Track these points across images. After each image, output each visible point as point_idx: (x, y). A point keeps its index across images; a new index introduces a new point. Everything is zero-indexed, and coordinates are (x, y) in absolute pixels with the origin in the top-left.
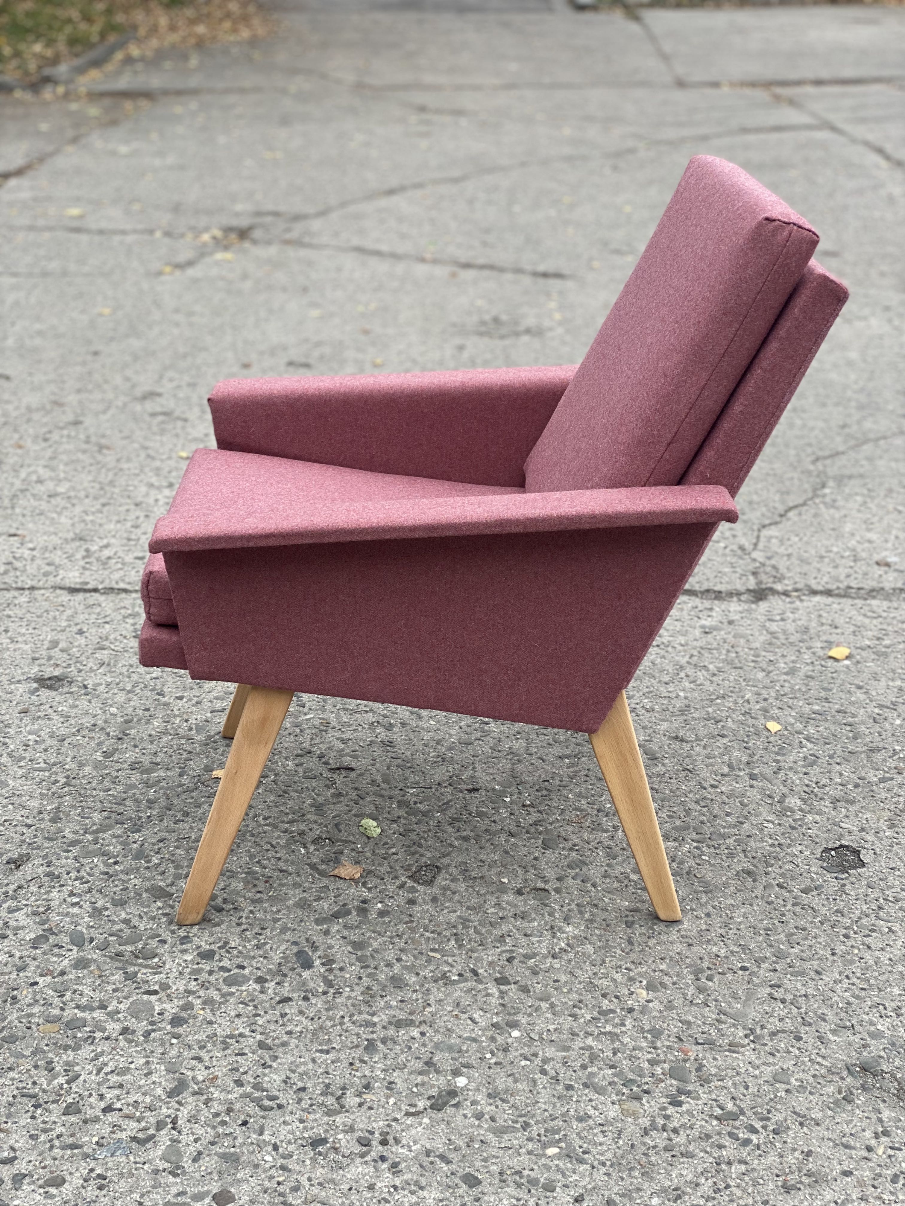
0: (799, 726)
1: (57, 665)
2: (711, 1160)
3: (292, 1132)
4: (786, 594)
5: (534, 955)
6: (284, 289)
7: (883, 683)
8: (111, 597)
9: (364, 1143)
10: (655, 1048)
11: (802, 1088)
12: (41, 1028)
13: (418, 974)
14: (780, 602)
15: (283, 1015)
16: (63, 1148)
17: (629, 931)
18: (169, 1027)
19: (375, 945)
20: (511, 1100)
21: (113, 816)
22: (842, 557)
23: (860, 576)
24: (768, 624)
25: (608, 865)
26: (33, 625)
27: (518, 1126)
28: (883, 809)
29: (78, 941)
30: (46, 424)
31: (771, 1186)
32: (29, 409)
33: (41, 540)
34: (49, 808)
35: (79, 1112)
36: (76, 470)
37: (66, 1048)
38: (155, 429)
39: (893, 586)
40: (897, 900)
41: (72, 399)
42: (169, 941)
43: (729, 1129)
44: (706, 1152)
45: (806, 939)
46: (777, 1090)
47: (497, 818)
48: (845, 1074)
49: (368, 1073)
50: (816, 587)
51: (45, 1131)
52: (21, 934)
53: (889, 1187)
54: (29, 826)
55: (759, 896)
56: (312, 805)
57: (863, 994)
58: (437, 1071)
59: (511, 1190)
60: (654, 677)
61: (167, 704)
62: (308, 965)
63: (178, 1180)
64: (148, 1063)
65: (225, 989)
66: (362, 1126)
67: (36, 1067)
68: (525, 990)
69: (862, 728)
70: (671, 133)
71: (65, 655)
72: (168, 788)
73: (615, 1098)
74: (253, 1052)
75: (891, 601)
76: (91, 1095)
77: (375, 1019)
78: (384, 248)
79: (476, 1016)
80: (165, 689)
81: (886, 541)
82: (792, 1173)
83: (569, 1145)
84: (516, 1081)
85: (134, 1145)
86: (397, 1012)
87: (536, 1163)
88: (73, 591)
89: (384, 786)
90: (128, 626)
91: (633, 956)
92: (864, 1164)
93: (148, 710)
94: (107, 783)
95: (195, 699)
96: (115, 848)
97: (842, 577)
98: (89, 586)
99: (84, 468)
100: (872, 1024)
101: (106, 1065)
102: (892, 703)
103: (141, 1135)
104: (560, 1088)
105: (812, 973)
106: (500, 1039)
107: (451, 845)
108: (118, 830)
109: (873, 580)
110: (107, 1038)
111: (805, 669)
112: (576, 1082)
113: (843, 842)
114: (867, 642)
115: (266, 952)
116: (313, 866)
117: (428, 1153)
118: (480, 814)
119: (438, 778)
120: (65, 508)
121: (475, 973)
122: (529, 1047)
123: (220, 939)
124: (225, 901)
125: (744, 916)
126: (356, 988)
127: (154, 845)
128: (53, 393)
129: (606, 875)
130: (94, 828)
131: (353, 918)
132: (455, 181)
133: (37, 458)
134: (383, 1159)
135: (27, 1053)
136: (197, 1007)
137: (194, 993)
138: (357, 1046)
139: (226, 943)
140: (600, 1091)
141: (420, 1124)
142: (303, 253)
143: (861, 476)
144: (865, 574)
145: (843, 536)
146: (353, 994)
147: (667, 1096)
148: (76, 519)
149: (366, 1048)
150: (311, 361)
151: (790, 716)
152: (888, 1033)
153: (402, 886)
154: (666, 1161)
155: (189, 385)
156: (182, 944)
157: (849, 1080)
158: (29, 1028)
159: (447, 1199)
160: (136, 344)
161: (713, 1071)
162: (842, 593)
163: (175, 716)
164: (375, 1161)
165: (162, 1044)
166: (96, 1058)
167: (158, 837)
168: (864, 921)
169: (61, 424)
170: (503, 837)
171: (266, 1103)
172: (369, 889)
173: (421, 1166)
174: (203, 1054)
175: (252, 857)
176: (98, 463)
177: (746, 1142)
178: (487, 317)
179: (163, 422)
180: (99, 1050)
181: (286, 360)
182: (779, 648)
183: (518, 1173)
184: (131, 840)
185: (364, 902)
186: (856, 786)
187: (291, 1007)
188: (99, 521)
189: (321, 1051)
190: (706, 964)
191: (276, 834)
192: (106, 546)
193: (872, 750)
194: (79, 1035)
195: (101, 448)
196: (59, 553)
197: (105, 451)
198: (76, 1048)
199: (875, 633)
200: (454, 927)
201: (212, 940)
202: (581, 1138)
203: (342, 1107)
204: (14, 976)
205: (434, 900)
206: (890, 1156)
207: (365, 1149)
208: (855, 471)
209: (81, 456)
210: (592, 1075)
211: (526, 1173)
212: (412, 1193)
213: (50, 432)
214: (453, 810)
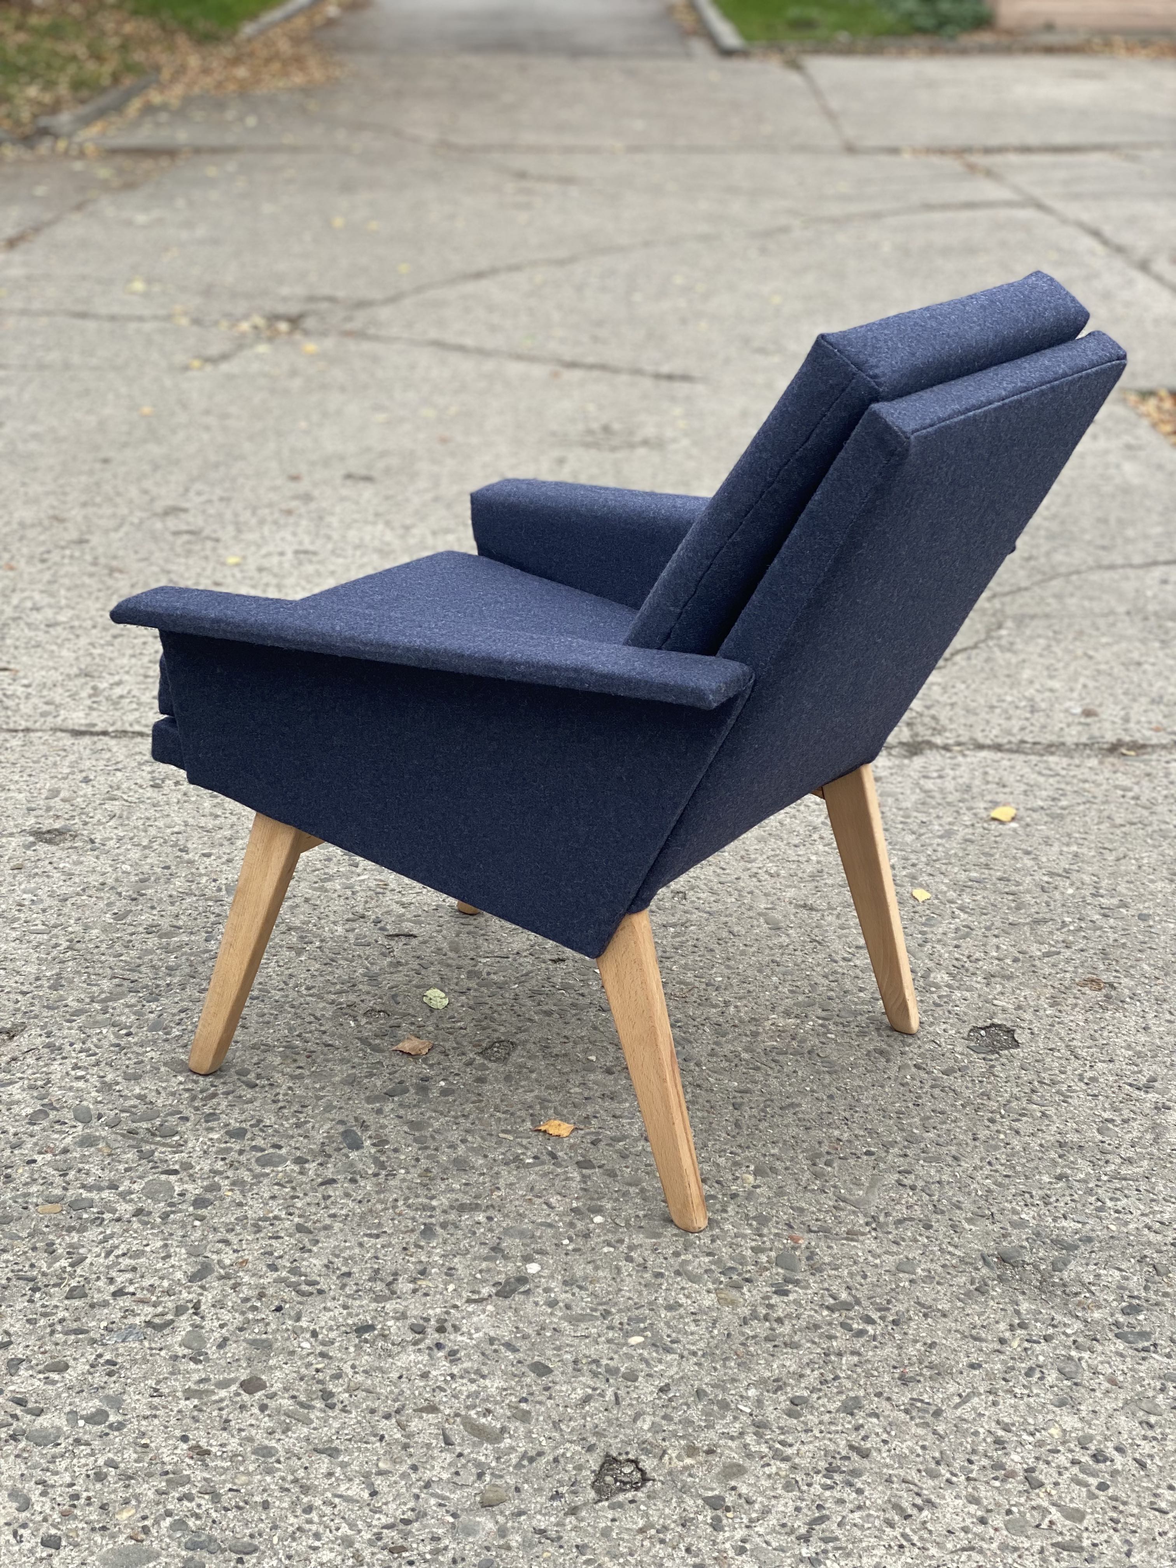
0: (952, 895)
1: (58, 817)
2: (819, 1350)
3: (334, 1319)
4: (946, 748)
5: (623, 1138)
6: (343, 389)
7: (1056, 848)
8: (124, 741)
9: (419, 1330)
10: (761, 1235)
11: (929, 1278)
12: (40, 1208)
13: (486, 1156)
14: (939, 758)
15: (326, 1198)
16: (67, 1333)
17: (737, 1113)
18: (191, 1209)
19: (436, 1125)
20: (590, 1287)
21: (126, 983)
22: (1017, 707)
23: (1036, 729)
24: (922, 782)
25: (715, 1043)
26: (28, 771)
27: (598, 1314)
28: (1046, 986)
29: (83, 1116)
30: (43, 543)
31: (887, 1378)
32: (22, 525)
33: (39, 676)
34: (48, 974)
35: (85, 1295)
36: (80, 596)
37: (70, 1229)
38: (179, 550)
39: (1075, 740)
40: (1054, 1083)
41: (76, 514)
42: (192, 1118)
43: (841, 1319)
44: (814, 1343)
45: (944, 1123)
46: (900, 1280)
47: (585, 991)
48: (980, 1264)
49: (424, 1258)
50: (981, 739)
51: (45, 1315)
52: (16, 1109)
53: (1023, 1380)
54: (24, 993)
55: (893, 1077)
56: (364, 975)
57: (1007, 1181)
58: (506, 1258)
59: (586, 1379)
60: (782, 839)
61: (190, 862)
62: (356, 1145)
63: (200, 1367)
64: (166, 1245)
65: (258, 1169)
66: (415, 1313)
67: (34, 1249)
68: (612, 1174)
69: (1028, 897)
70: (834, 209)
71: (68, 806)
72: (191, 954)
73: (711, 1286)
74: (290, 1236)
75: (1072, 758)
76: (98, 1278)
77: (434, 1203)
78: (469, 342)
79: (553, 1200)
80: (189, 845)
81: (1072, 690)
82: (911, 1365)
83: (656, 1334)
84: (597, 1268)
85: (149, 1331)
86: (459, 1196)
87: (616, 1352)
88: (77, 733)
89: (451, 954)
90: (144, 774)
91: (741, 1140)
92: (995, 1357)
93: (168, 868)
94: (118, 948)
95: (226, 857)
96: (128, 1019)
97: (1015, 730)
98: (97, 729)
99: (90, 594)
100: (1014, 1212)
101: (117, 1247)
102: (1065, 870)
103: (157, 1320)
104: (648, 1275)
105: (949, 1160)
106: (580, 1225)
107: (530, 1020)
108: (131, 999)
109: (1052, 733)
110: (119, 1220)
111: (962, 833)
112: (667, 1269)
113: (996, 1021)
114: (1041, 803)
115: (308, 1131)
116: (364, 1041)
117: (492, 1341)
118: (566, 987)
119: (516, 946)
120: (69, 640)
121: (553, 1156)
122: (614, 1233)
123: (253, 1117)
124: (259, 1076)
125: (874, 1098)
126: (412, 1170)
127: (174, 1015)
128: (53, 507)
129: (713, 1053)
130: (103, 996)
131: (411, 1096)
132: (561, 263)
133: (32, 582)
134: (439, 1346)
135: (24, 1234)
136: (224, 1188)
137: (221, 1173)
138: (413, 1231)
139: (259, 1121)
140: (694, 1278)
141: (484, 1311)
142: (366, 346)
143: (1047, 616)
144: (1044, 727)
145: (1019, 684)
146: (409, 1177)
147: (772, 1285)
148: (81, 652)
149: (423, 1233)
150: (374, 473)
151: (942, 884)
152: (1033, 1223)
153: (470, 1063)
154: (767, 1351)
155: (222, 499)
156: (207, 1121)
157: (985, 1271)
158: (26, 1208)
159: (512, 1388)
160: (156, 450)
161: (827, 1259)
162: (1014, 747)
163: (200, 875)
164: (429, 1348)
165: (184, 1226)
166: (105, 1240)
167: (179, 1007)
168: (1014, 1104)
169: (63, 543)
170: (592, 1011)
171: (305, 1288)
172: (431, 1066)
173: (483, 1354)
174: (230, 1237)
175: (291, 1029)
176: (108, 588)
177: (861, 1333)
178: (595, 426)
179: (189, 542)
180: (108, 1232)
181: (343, 472)
182: (934, 807)
183: (596, 1362)
184: (147, 1009)
185: (426, 1079)
186: (1016, 960)
187: (335, 1190)
188: (109, 655)
189: (370, 1236)
190: (825, 1148)
191: (321, 1005)
192: (119, 683)
193: (1037, 922)
194: (85, 1216)
195: (112, 571)
196: (60, 690)
197: (117, 575)
198: (82, 1230)
199: (1051, 793)
200: (530, 1107)
201: (243, 1117)
202: (669, 1327)
203: (393, 1292)
204: (7, 1153)
205: (508, 1078)
206: (1026, 1349)
207: (418, 1336)
208: (1038, 610)
209: (87, 580)
210: (685, 1262)
211: (604, 1362)
212: (472, 1381)
213: (49, 552)
214: (534, 982)
